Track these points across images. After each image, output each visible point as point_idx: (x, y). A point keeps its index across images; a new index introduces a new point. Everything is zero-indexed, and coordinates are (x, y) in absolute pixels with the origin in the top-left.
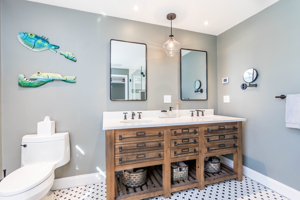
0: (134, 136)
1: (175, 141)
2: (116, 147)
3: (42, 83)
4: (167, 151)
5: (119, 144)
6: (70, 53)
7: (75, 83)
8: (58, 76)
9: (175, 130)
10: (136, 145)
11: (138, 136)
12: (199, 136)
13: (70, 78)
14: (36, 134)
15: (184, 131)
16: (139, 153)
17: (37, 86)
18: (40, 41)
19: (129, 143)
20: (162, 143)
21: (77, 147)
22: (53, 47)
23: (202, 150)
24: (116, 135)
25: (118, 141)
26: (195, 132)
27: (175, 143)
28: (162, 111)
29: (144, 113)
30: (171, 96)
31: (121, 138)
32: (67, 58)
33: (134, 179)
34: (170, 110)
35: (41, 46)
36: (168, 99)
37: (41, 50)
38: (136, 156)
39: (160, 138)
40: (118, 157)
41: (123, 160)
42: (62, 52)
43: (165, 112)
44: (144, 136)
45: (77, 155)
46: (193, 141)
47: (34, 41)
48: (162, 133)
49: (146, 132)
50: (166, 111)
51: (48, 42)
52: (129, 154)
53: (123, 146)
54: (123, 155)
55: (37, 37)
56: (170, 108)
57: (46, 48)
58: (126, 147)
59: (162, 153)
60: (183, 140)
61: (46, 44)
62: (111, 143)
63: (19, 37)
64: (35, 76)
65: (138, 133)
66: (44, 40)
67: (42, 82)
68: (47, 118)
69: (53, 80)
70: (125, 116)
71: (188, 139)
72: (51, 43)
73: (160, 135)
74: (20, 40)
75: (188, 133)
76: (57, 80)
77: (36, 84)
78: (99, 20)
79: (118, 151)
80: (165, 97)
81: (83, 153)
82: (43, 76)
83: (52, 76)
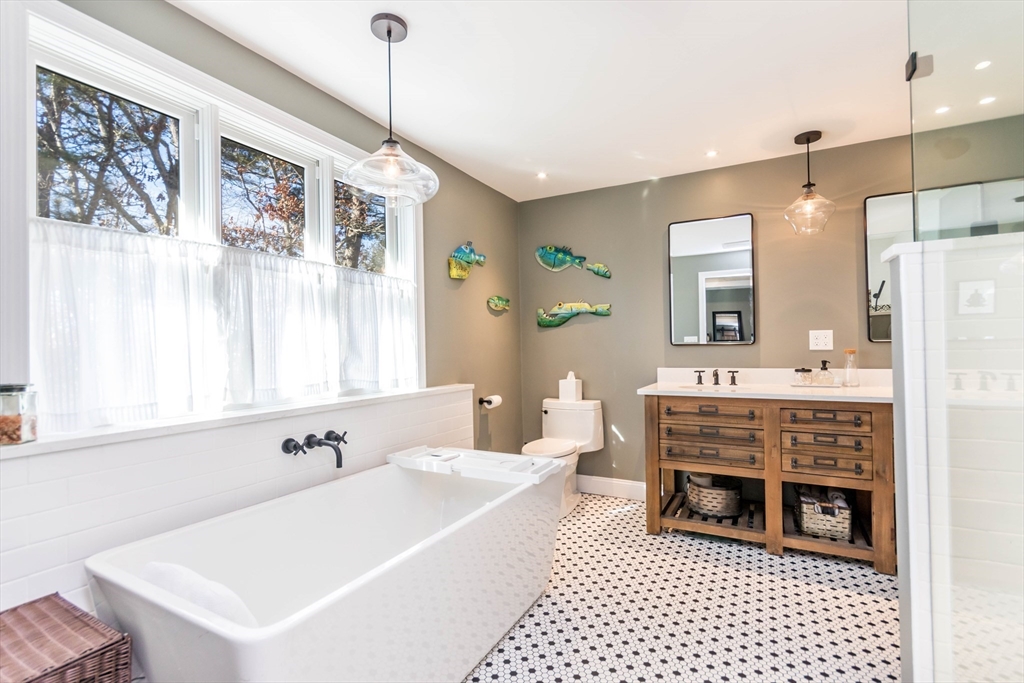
0: (694, 411)
1: (794, 434)
2: (661, 426)
3: (564, 321)
4: (771, 453)
5: (666, 422)
6: (601, 265)
7: (608, 315)
8: (585, 307)
9: (794, 411)
10: (698, 428)
11: (702, 413)
12: (873, 435)
13: (602, 307)
14: (558, 398)
15: (819, 415)
16: (704, 445)
17: (559, 325)
18: (560, 256)
19: (685, 423)
20: (759, 434)
21: (614, 428)
22: (577, 261)
23: (884, 472)
24: (661, 406)
25: (664, 416)
26: (858, 423)
27: (794, 439)
28: (797, 371)
29: (743, 373)
30: (831, 331)
31: (669, 412)
32: (597, 273)
33: (710, 505)
34: (824, 368)
35: (563, 262)
36: (821, 340)
37: (562, 268)
38: (698, 450)
39: (752, 422)
40: (665, 443)
41: (674, 451)
42: (589, 266)
43: (805, 374)
44: (715, 414)
45: (614, 442)
46: (850, 442)
47: (553, 257)
48: (757, 413)
49: (720, 408)
50: (810, 371)
51: (571, 254)
52: (684, 443)
53: (672, 426)
54: (674, 442)
55: (558, 250)
56: (824, 363)
57: (568, 265)
58: (679, 430)
59: (758, 455)
60: (816, 435)
61: (568, 258)
62: (652, 419)
63: (537, 254)
64: (555, 310)
65: (703, 406)
66: (566, 252)
67: (564, 317)
68: (571, 374)
69: (578, 314)
70: (700, 378)
71: (834, 436)
72: (575, 254)
73: (752, 416)
74: (539, 259)
75: (834, 421)
76: (583, 313)
77: (557, 322)
78: (645, 193)
79: (664, 434)
80: (812, 334)
81: (622, 439)
82: (566, 308)
83: (577, 307)
